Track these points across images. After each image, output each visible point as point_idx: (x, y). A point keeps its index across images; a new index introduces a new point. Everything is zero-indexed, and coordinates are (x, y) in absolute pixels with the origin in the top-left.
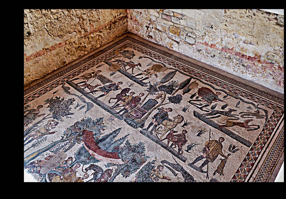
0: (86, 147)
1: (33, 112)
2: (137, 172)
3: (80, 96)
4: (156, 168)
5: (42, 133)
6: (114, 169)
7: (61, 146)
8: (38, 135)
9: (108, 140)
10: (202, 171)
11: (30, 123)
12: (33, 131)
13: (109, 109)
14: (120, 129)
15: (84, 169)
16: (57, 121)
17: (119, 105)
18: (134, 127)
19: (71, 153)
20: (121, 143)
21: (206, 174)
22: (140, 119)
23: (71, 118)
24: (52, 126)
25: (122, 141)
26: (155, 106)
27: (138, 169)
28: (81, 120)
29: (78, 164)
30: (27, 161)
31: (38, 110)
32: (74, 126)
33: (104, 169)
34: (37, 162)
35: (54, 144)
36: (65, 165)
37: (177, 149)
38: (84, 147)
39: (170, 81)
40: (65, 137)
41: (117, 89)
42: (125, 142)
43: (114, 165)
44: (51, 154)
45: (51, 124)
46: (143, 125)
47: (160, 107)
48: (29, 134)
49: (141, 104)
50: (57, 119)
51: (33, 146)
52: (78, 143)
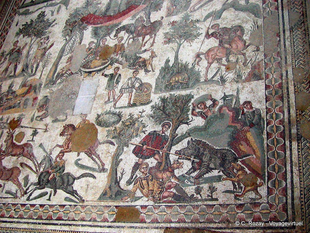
1: (14, 51)
6: (142, 15)
7: (71, 45)
9: (113, 5)
15: (113, 37)
16: (46, 36)
19: (88, 40)
23: (56, 24)
24: (45, 43)
28: (69, 16)
29: (103, 39)
30: (52, 78)
31: (17, 46)
32: (68, 25)
34: (61, 71)
36: (91, 50)
40: (67, 37)
43: (140, 12)
45: (41, 43)
51: (44, 67)
52: (86, 29)
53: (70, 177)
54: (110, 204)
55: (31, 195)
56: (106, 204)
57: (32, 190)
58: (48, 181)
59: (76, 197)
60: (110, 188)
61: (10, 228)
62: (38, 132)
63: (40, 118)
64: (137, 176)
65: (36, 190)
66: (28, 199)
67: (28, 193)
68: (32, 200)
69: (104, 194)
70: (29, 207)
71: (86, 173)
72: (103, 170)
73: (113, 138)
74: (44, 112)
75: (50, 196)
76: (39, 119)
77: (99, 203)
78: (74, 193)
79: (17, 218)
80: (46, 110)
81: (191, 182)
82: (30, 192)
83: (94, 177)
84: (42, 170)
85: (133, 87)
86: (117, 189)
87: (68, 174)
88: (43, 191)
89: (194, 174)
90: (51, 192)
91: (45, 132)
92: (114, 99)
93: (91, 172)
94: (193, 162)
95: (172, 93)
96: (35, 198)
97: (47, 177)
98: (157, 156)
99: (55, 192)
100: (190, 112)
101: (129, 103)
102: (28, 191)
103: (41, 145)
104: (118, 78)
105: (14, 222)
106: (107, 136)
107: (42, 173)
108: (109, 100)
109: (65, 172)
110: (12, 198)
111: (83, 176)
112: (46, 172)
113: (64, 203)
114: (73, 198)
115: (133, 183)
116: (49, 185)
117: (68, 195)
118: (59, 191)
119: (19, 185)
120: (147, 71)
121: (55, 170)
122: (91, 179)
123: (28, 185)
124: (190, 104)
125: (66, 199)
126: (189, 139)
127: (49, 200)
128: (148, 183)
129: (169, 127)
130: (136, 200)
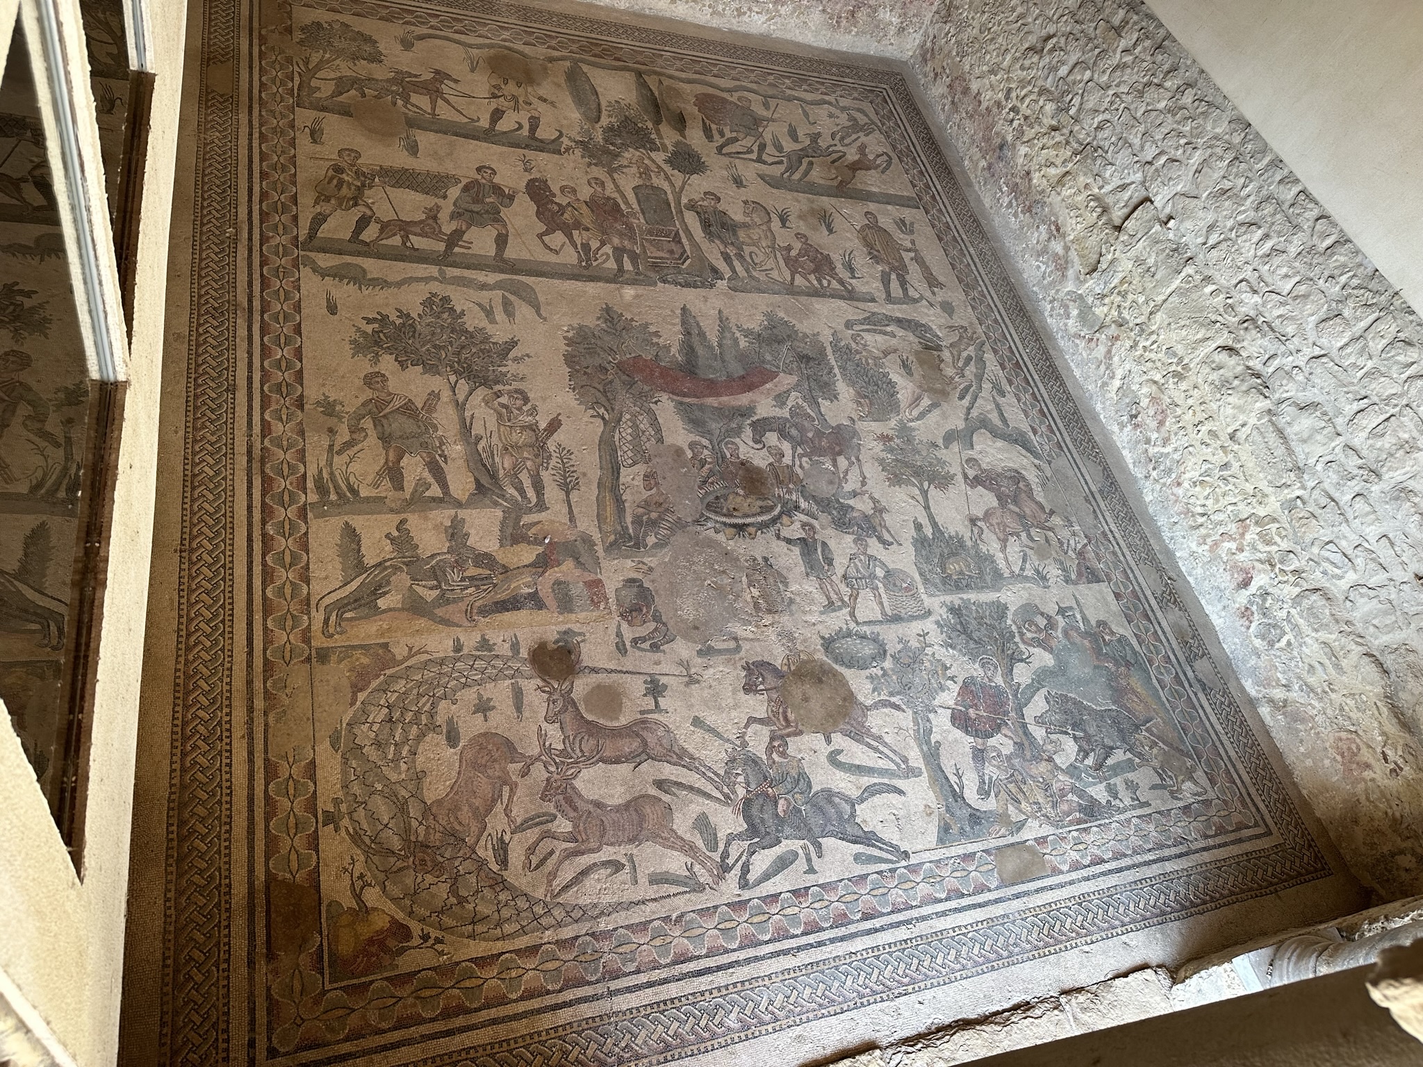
0: (687, 400)
1: (387, 410)
2: (839, 376)
3: (436, 274)
4: (854, 345)
5: (532, 446)
6: (800, 401)
7: (629, 438)
8: (526, 455)
9: (700, 351)
10: (915, 301)
11: (442, 444)
12: (497, 459)
13: (585, 272)
14: (684, 309)
15: (751, 443)
16: (507, 387)
17: (586, 247)
18: (703, 286)
19: (678, 434)
20: (736, 340)
21: (924, 302)
22: (688, 257)
23: (528, 356)
24: (519, 409)
25: (727, 335)
26: (672, 205)
27: (832, 368)
28: (567, 345)
29: (726, 444)
30: (619, 528)
31: (390, 394)
32: (578, 371)
33: (785, 413)
34: (641, 510)
35: (607, 446)
36: (707, 466)
37: (835, 284)
38: (681, 403)
39: (603, 108)
40: (602, 411)
41: (511, 198)
42: (738, 334)
43: (788, 392)
44: (641, 469)
45: (504, 406)
46: (715, 270)
47: (684, 201)
48: (501, 473)
49: (634, 214)
50: (497, 382)
51: (567, 487)
52: (656, 403)
53: (837, 800)
54: (971, 848)
55: (746, 870)
56: (960, 850)
57: (742, 854)
58: (781, 822)
59: (881, 849)
60: (948, 810)
61: (735, 985)
62: (665, 687)
63: (648, 643)
64: (991, 778)
65: (754, 853)
66: (744, 884)
67: (734, 865)
68: (759, 882)
69: (945, 829)
70: (759, 907)
71: (875, 784)
72: (912, 772)
73: (891, 694)
74: (652, 626)
75: (809, 860)
76: (646, 645)
77: (943, 851)
78: (869, 839)
79: (741, 948)
80: (654, 620)
81: (1094, 778)
82: (740, 863)
83: (901, 792)
84: (741, 792)
85: (873, 576)
86: (966, 812)
87: (829, 794)
88: (777, 850)
89: (1089, 761)
90: (804, 848)
91: (687, 684)
92: (842, 600)
93: (886, 781)
94: (1075, 738)
95: (965, 596)
96: (766, 877)
97: (769, 808)
98: (1005, 731)
99: (819, 846)
100: (1017, 639)
101: (884, 613)
102: (730, 861)
103: (697, 722)
104: (823, 551)
105: (737, 963)
106: (874, 691)
107: (748, 802)
108: (831, 603)
109: (816, 788)
110: (686, 892)
111: (871, 791)
112: (757, 796)
113: (860, 870)
114: (876, 852)
115: (992, 794)
116: (788, 830)
117: (859, 848)
118: (828, 842)
119: (689, 849)
120: (886, 544)
121: (782, 789)
122: (894, 798)
123: (721, 846)
124: (1009, 622)
125: (857, 858)
126: (1043, 692)
127: (811, 870)
128: (1021, 789)
129: (996, 668)
130: (1019, 829)
